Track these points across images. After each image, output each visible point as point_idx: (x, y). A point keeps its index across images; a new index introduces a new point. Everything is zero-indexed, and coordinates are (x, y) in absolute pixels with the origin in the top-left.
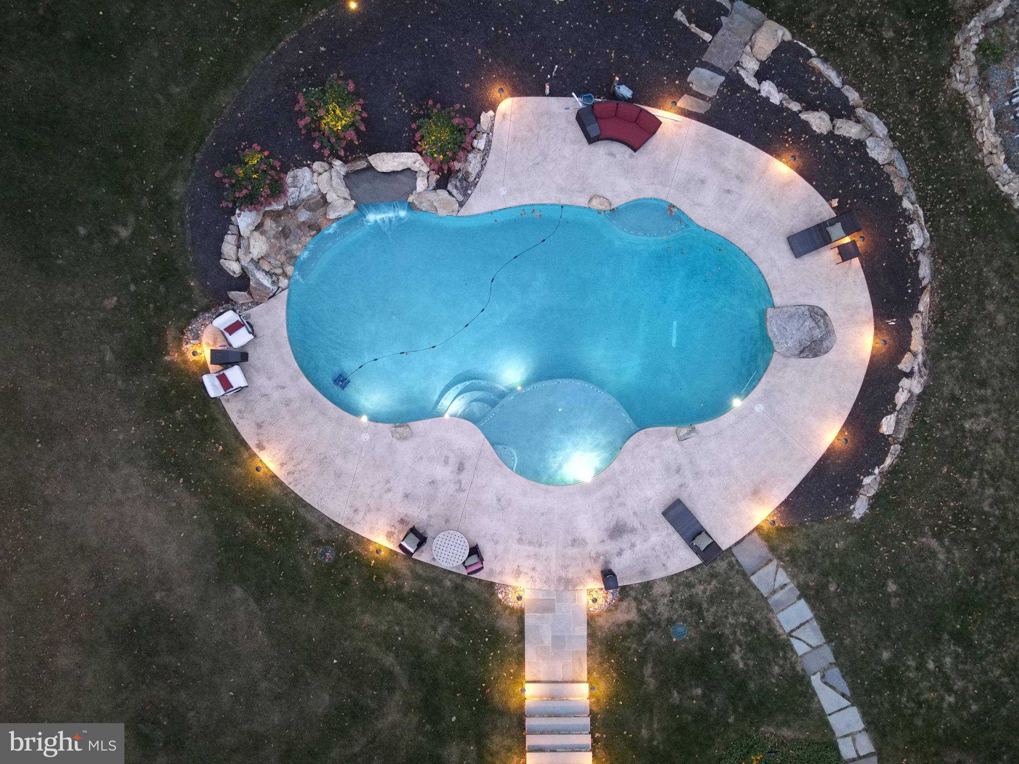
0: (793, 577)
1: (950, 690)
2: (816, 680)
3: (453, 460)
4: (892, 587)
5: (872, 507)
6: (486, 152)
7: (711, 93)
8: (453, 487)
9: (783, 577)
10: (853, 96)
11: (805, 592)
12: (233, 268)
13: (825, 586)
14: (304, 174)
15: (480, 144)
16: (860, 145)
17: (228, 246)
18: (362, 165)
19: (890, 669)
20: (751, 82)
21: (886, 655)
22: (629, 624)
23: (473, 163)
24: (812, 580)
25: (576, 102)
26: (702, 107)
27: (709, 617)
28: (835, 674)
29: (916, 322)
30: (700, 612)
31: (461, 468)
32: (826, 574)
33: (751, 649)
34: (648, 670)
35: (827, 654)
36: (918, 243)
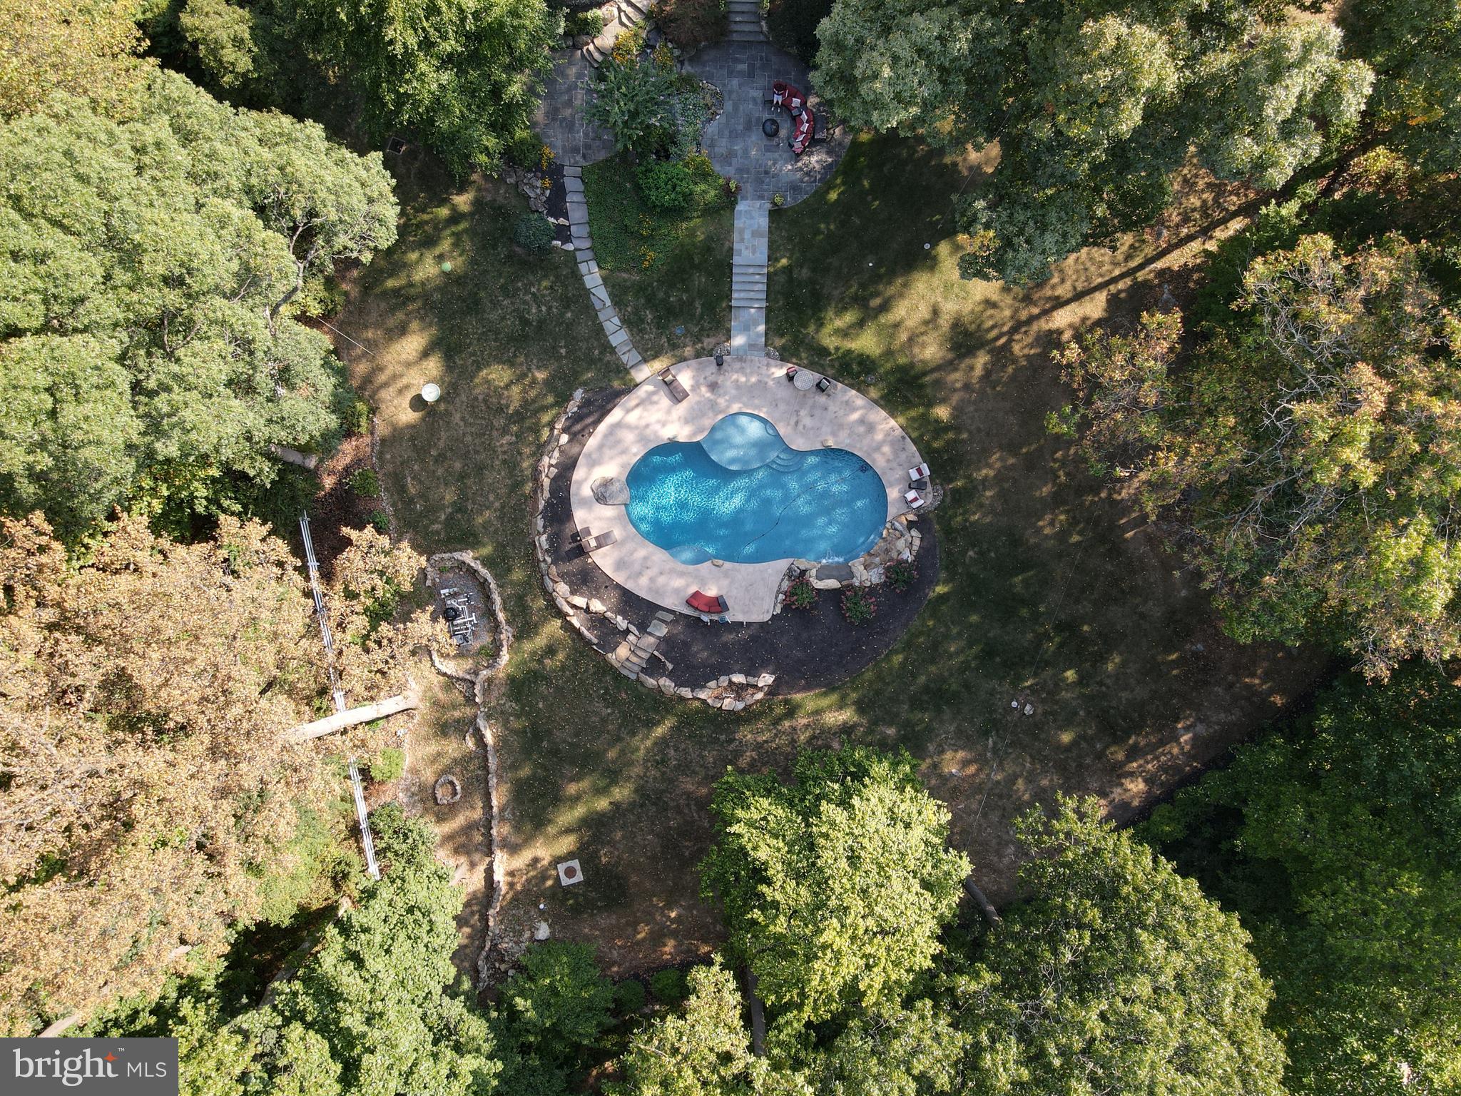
0: (619, 359)
1: (534, 294)
2: (608, 303)
3: (800, 427)
4: (563, 351)
5: (571, 395)
6: (778, 592)
7: (655, 622)
8: (802, 413)
12: (914, 533)
13: (601, 353)
14: (875, 580)
15: (781, 597)
16: (573, 592)
17: (917, 542)
18: (844, 583)
19: (567, 307)
20: (633, 628)
21: (569, 315)
22: (708, 336)
23: (786, 585)
24: (608, 357)
25: (730, 617)
26: (660, 614)
27: (664, 339)
28: (598, 306)
29: (547, 494)
30: (669, 341)
31: (797, 423)
32: (600, 359)
33: (642, 321)
34: (699, 311)
35: (601, 316)
36: (544, 538)
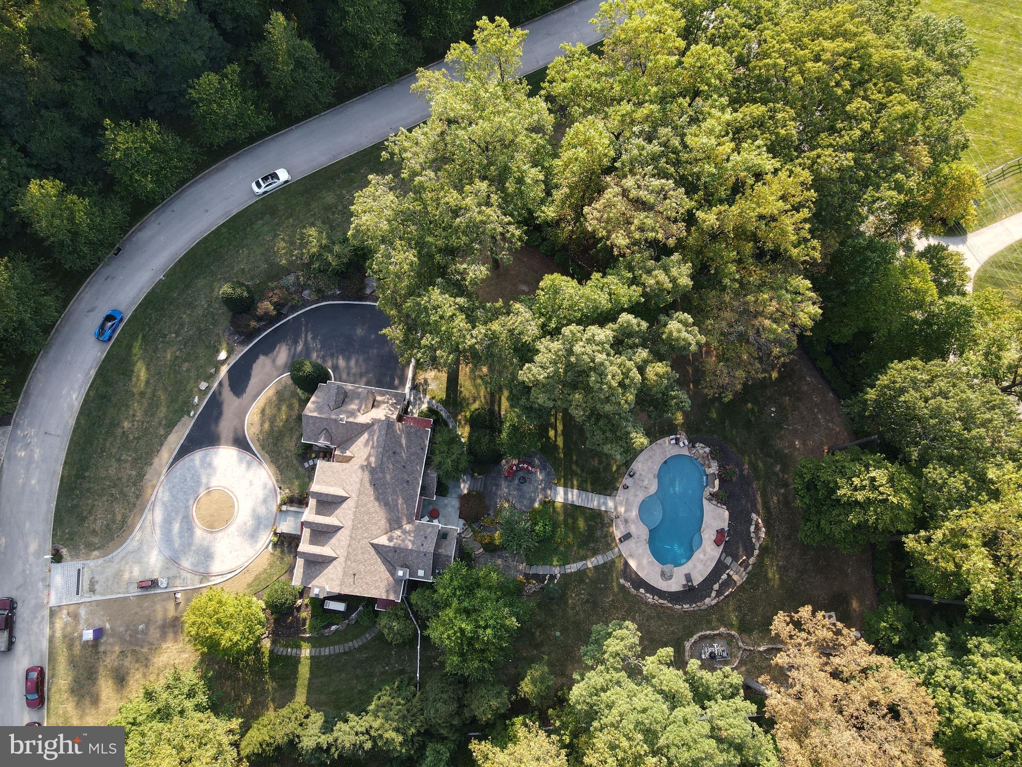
0: (609, 561)
1: (576, 596)
2: (584, 562)
3: (648, 486)
4: (602, 586)
5: (622, 584)
6: (717, 506)
7: (725, 561)
8: (642, 485)
9: (610, 558)
10: (722, 598)
11: (605, 563)
12: (697, 445)
13: (605, 569)
14: (716, 464)
15: (719, 505)
16: (710, 596)
17: (701, 445)
18: (717, 477)
20: (727, 572)
21: (587, 580)
22: (604, 520)
23: (715, 502)
24: (608, 566)
25: (726, 529)
26: (722, 559)
27: (602, 540)
28: (585, 567)
30: (604, 538)
31: (646, 487)
32: (608, 569)
33: (594, 548)
34: (592, 522)
35: (590, 566)
36: (684, 606)
